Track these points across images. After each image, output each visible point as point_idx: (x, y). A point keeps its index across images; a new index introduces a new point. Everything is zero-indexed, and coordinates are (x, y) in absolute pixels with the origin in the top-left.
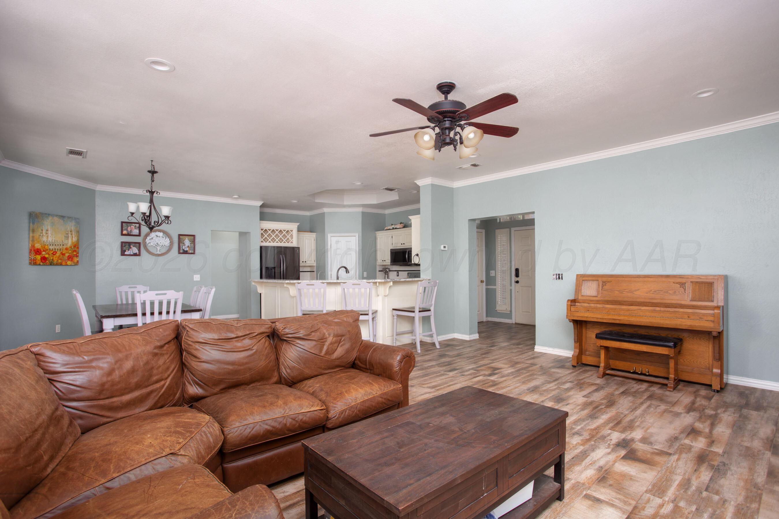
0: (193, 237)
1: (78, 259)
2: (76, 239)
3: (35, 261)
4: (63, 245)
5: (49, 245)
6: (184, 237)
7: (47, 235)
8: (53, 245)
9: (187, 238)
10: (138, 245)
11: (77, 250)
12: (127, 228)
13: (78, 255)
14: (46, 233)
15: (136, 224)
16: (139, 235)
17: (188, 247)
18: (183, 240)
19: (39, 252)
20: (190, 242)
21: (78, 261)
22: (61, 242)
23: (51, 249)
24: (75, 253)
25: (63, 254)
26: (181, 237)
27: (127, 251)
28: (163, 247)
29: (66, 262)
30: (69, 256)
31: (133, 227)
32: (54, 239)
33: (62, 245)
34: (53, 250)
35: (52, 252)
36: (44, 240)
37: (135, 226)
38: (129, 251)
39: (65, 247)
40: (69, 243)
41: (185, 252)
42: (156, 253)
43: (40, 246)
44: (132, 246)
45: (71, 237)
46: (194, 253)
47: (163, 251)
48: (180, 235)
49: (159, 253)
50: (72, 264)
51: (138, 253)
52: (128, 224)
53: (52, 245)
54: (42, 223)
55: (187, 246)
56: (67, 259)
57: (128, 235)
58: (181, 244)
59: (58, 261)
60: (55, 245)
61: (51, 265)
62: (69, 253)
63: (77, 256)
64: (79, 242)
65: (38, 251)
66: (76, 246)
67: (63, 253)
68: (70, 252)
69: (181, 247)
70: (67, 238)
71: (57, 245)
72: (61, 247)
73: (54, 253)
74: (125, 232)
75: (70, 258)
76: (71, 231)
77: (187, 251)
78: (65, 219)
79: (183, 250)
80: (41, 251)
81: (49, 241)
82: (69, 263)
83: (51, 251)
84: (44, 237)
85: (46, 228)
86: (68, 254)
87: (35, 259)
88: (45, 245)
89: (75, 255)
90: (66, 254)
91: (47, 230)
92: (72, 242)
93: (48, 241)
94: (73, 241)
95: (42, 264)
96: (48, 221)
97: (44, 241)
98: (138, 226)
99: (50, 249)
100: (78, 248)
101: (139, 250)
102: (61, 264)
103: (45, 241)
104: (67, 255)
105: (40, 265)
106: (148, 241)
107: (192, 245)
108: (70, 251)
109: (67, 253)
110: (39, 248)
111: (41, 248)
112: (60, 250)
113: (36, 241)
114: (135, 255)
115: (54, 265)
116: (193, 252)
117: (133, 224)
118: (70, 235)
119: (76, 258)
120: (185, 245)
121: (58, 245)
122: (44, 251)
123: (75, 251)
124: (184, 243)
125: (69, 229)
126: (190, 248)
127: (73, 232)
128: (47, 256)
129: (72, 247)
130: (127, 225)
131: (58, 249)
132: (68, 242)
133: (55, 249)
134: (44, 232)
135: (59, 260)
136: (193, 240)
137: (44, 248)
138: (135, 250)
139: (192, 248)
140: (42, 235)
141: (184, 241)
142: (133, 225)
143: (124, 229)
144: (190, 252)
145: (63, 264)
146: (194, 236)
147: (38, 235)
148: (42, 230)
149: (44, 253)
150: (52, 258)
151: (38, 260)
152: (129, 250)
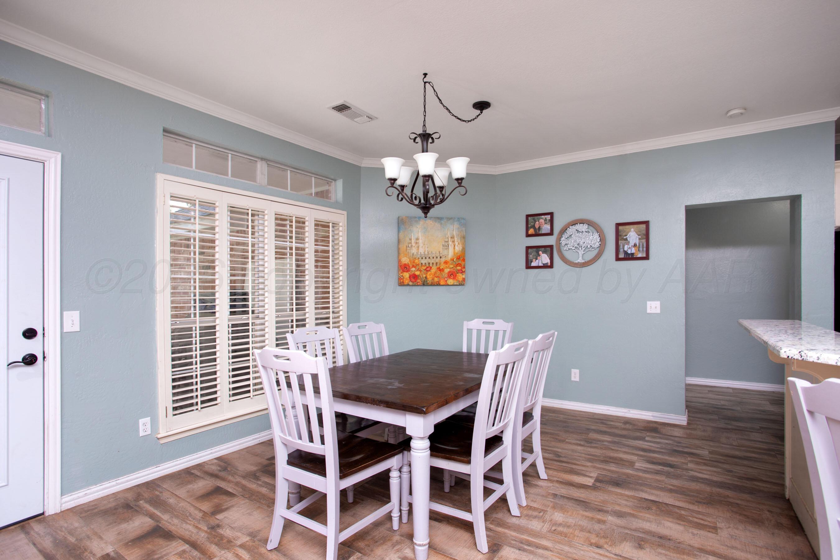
0: (644, 226)
1: (464, 276)
2: (461, 248)
3: (402, 281)
4: (441, 257)
5: (420, 258)
6: (627, 227)
7: (417, 245)
8: (426, 258)
9: (632, 229)
10: (549, 249)
11: (463, 263)
12: (535, 224)
13: (464, 270)
14: (416, 243)
15: (546, 216)
16: (551, 233)
17: (635, 245)
18: (624, 234)
19: (407, 268)
20: (639, 235)
21: (464, 280)
22: (438, 253)
23: (424, 264)
24: (459, 268)
25: (441, 270)
26: (620, 228)
27: (534, 260)
28: (587, 250)
29: (446, 281)
30: (449, 272)
31: (542, 221)
32: (427, 249)
33: (438, 257)
34: (426, 265)
35: (425, 268)
36: (413, 252)
37: (546, 220)
38: (537, 261)
39: (443, 260)
40: (450, 254)
41: (630, 257)
42: (577, 262)
43: (408, 260)
44: (540, 252)
45: (453, 246)
46: (647, 258)
47: (590, 255)
48: (618, 225)
49: (580, 260)
50: (456, 284)
51: (549, 262)
52: (536, 217)
53: (424, 258)
54: (410, 230)
55: (632, 243)
56: (446, 276)
57: (537, 235)
58: (621, 243)
59: (433, 279)
60: (429, 258)
61: (424, 285)
62: (450, 268)
63: (462, 272)
64: (465, 251)
65: (405, 267)
66: (460, 259)
67: (441, 268)
68: (452, 266)
69: (621, 247)
70: (446, 247)
71: (431, 258)
72: (438, 260)
73: (428, 269)
74: (531, 231)
75: (452, 275)
76: (452, 237)
77: (632, 254)
78: (442, 222)
79: (626, 253)
80: (409, 266)
81: (421, 253)
82: (450, 281)
83: (424, 266)
84: (413, 248)
85: (416, 236)
86: (449, 270)
87: (402, 277)
88: (415, 258)
89: (459, 270)
90: (445, 270)
91: (417, 239)
92: (454, 253)
93: (419, 253)
94: (456, 251)
95: (411, 283)
96: (418, 227)
97: (413, 254)
98: (550, 218)
99: (422, 264)
100: (464, 260)
101: (552, 259)
102: (438, 284)
103: (415, 254)
104: (447, 271)
105: (408, 285)
106: (563, 241)
107: (644, 241)
108: (451, 264)
109: (447, 268)
110: (407, 263)
111: (409, 263)
112: (437, 265)
113: (402, 255)
114: (545, 266)
115: (428, 285)
116: (644, 255)
117: (543, 216)
118: (450, 243)
119: (460, 274)
120: (628, 243)
121: (433, 258)
122: (413, 266)
123: (459, 265)
124: (626, 239)
125: (449, 235)
126: (639, 247)
127: (456, 239)
128: (417, 273)
129: (455, 260)
130: (534, 219)
131: (433, 263)
132: (448, 252)
133: (429, 263)
134: (413, 241)
135: (436, 278)
136: (644, 232)
137: (414, 262)
138: (545, 258)
139: (643, 248)
140: (410, 245)
141: (626, 236)
142: (542, 219)
143: (529, 226)
144: (640, 255)
145: (441, 284)
146: (647, 223)
147: (405, 247)
148: (411, 239)
149: (414, 269)
150: (424, 276)
151: (406, 279)
152: (536, 259)
